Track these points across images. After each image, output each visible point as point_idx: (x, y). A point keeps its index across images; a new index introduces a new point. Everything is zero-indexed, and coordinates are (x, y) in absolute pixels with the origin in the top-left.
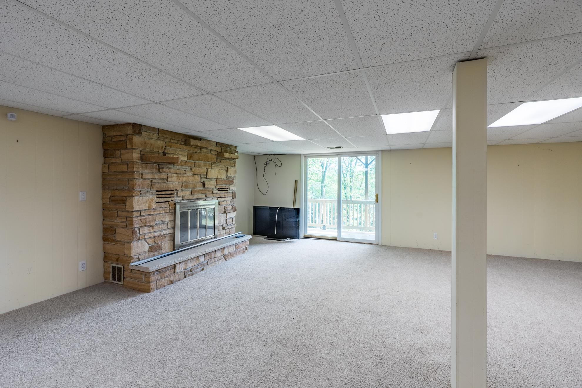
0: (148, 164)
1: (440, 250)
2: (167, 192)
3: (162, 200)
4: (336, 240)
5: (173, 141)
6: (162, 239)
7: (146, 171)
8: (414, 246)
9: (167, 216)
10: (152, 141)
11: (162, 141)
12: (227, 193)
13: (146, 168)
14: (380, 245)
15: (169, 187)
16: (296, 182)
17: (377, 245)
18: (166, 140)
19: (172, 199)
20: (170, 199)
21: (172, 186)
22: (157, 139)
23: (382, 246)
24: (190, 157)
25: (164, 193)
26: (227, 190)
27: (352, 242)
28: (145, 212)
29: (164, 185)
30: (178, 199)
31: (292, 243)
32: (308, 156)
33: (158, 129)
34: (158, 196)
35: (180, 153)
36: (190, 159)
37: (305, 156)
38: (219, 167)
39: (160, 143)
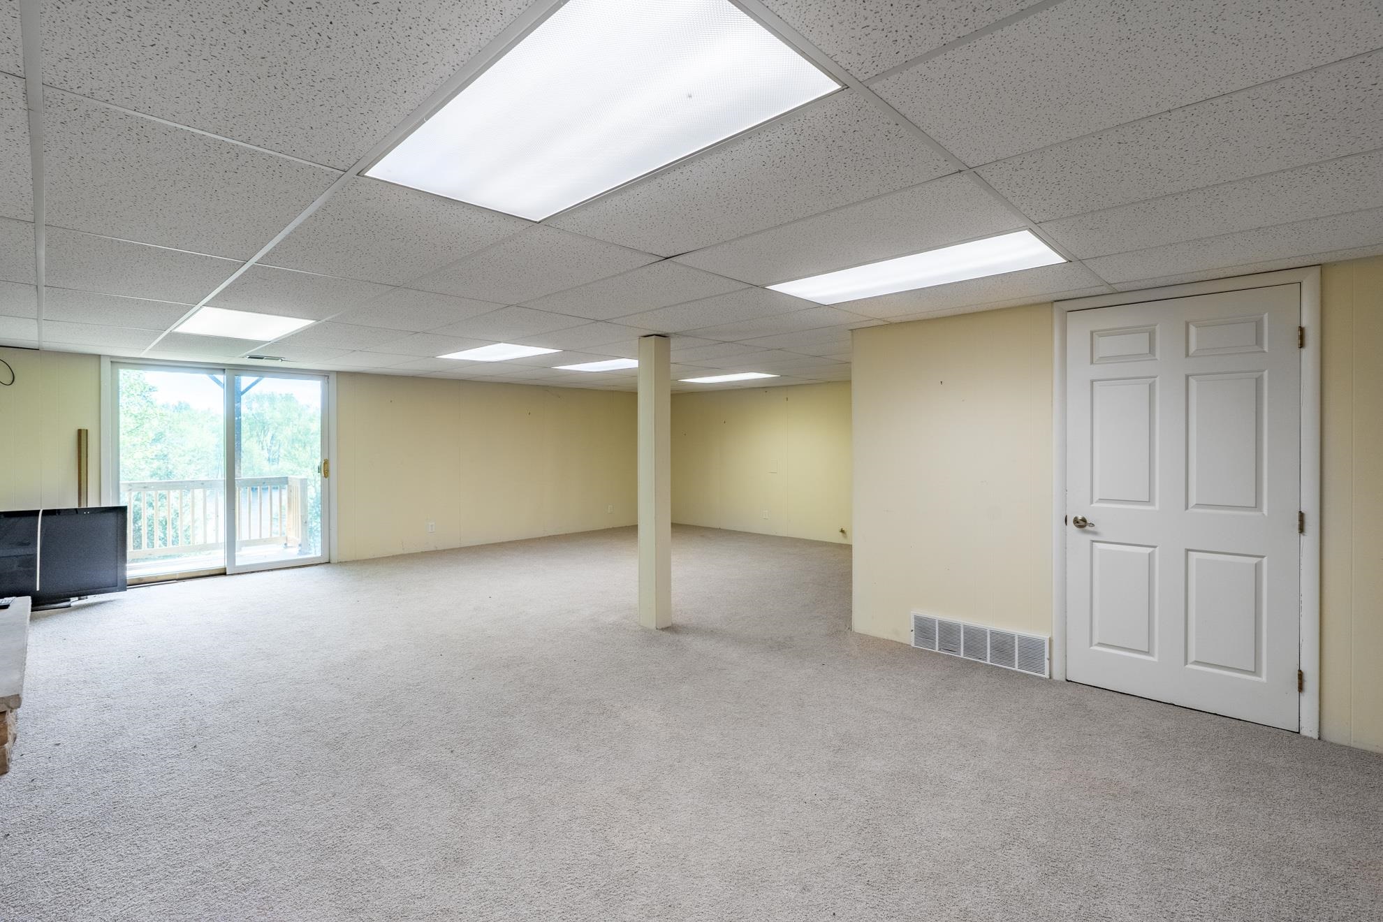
1: (438, 549)
4: (225, 574)
8: (399, 551)
14: (334, 563)
16: (81, 435)
17: (328, 565)
23: (340, 563)
27: (269, 570)
31: (107, 605)
32: (125, 363)
37: (116, 362)
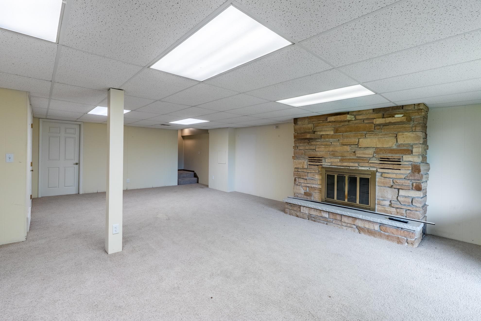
0: (302, 141)
2: (315, 159)
3: (312, 163)
5: (319, 122)
6: (314, 190)
7: (301, 145)
9: (316, 175)
10: (304, 126)
11: (312, 124)
12: (400, 165)
13: (301, 143)
15: (316, 155)
18: (314, 123)
19: (321, 164)
20: (319, 164)
21: (319, 154)
22: (308, 123)
24: (336, 131)
25: (313, 159)
26: (400, 161)
28: (300, 170)
29: (313, 154)
30: (326, 164)
33: (308, 117)
34: (309, 161)
35: (326, 129)
36: (336, 133)
38: (379, 135)
39: (310, 126)
